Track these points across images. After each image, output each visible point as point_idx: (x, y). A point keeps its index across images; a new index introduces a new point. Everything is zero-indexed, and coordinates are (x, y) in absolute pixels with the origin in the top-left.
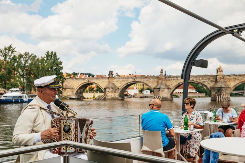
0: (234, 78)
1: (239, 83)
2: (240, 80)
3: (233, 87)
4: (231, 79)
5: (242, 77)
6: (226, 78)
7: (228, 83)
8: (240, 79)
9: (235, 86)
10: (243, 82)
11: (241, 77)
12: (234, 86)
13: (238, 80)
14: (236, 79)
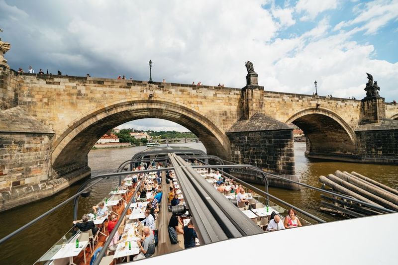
0: (75, 91)
1: (94, 115)
2: (98, 102)
3: (66, 133)
4: (59, 95)
5: (107, 89)
6: (31, 90)
7: (42, 113)
8: (98, 96)
9: (76, 125)
10: (110, 109)
11: (100, 89)
12: (71, 128)
13: (91, 100)
14: (79, 94)
